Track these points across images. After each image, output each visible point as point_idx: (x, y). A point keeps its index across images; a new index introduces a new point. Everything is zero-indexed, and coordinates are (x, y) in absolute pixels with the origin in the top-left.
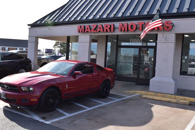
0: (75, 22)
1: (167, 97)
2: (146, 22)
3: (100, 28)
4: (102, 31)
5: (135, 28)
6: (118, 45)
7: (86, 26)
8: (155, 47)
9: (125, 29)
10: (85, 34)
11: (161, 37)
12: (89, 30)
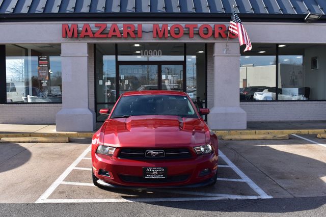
0: (76, 16)
1: (244, 134)
2: (201, 25)
3: (114, 31)
4: (119, 35)
5: (181, 33)
6: (118, 60)
7: (83, 25)
8: (183, 63)
9: (164, 34)
10: (76, 41)
11: (220, 47)
12: (90, 33)
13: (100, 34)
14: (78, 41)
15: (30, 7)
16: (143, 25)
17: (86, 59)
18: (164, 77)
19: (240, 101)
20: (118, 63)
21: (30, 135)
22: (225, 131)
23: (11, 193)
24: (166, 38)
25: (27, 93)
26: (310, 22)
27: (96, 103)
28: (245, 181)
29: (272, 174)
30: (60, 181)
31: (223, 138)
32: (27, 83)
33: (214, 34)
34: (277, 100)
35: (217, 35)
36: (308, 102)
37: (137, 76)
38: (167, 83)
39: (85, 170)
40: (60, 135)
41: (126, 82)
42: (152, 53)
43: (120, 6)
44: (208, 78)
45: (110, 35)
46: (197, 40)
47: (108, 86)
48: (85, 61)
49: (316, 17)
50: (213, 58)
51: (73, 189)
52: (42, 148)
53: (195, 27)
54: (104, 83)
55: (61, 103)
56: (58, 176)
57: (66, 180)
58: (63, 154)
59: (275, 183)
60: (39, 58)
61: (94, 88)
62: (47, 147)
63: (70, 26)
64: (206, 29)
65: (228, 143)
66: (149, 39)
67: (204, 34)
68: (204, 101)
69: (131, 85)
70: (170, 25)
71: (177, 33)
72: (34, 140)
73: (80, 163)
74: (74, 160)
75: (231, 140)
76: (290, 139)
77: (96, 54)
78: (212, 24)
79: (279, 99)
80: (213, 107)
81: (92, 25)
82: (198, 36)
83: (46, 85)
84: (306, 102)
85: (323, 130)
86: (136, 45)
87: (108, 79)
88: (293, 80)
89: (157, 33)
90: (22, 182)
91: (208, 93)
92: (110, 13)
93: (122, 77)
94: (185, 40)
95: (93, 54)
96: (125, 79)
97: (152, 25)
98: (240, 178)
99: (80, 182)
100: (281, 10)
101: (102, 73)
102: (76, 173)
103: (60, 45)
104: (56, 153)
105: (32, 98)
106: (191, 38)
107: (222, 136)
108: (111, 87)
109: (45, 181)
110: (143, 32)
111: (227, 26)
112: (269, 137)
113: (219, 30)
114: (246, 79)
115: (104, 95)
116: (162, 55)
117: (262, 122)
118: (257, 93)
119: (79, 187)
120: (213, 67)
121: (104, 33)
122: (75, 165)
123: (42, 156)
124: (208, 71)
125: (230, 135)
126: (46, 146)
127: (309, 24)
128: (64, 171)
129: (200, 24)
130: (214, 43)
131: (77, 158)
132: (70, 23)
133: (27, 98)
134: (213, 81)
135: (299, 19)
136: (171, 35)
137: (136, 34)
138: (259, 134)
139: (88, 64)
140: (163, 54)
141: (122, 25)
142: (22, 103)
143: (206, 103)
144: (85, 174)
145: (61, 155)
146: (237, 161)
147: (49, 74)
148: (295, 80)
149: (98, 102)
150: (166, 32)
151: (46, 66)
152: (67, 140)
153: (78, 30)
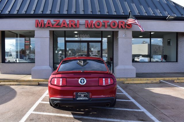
1: (135, 81)
3: (64, 24)
4: (67, 26)
5: (101, 25)
6: (66, 40)
7: (47, 21)
8: (101, 42)
9: (91, 25)
10: (43, 29)
12: (50, 25)
13: (56, 25)
14: (44, 29)
15: (18, 11)
16: (80, 21)
17: (48, 39)
19: (132, 62)
20: (66, 42)
21: (17, 81)
22: (125, 79)
24: (92, 28)
25: (17, 57)
27: (54, 63)
28: (143, 111)
29: (157, 106)
30: (31, 111)
31: (124, 82)
32: (17, 52)
33: (118, 26)
34: (150, 61)
35: (120, 26)
36: (167, 63)
37: (75, 49)
40: (33, 81)
41: (70, 52)
42: (84, 37)
43: (68, 11)
44: (114, 50)
45: (61, 26)
46: (109, 29)
47: (60, 54)
48: (48, 40)
49: (173, 18)
50: (117, 39)
51: (39, 117)
52: (23, 88)
53: (108, 22)
54: (58, 52)
55: (35, 63)
56: (31, 108)
57: (35, 110)
58: (34, 92)
59: (161, 112)
60: (25, 40)
61: (52, 55)
62: (26, 88)
63: (40, 21)
64: (114, 23)
65: (127, 86)
66: (83, 28)
67: (113, 26)
68: (112, 62)
69: (72, 53)
70: (95, 21)
71: (98, 25)
72: (19, 84)
73: (44, 99)
74: (41, 96)
75: (128, 84)
76: (160, 83)
77: (54, 36)
78: (117, 21)
79: (152, 61)
80: (117, 65)
81: (52, 20)
82: (110, 27)
83: (28, 53)
84: (166, 63)
85: (177, 78)
86: (75, 32)
87: (60, 50)
89: (88, 25)
90: (8, 112)
91: (114, 58)
92: (62, 14)
93: (68, 49)
94: (103, 29)
95: (52, 37)
96: (69, 50)
97: (85, 21)
98: (140, 109)
99: (43, 112)
100: (154, 14)
101: (57, 47)
102: (41, 105)
103: (34, 31)
104: (30, 92)
105: (19, 60)
106: (106, 28)
107: (123, 81)
108: (62, 54)
109: (22, 111)
110: (80, 24)
111: (125, 22)
112: (149, 82)
113: (121, 24)
115: (58, 58)
117: (143, 73)
118: (136, 58)
119: (42, 115)
121: (58, 25)
122: (41, 100)
123: (22, 93)
124: (114, 46)
125: (128, 81)
127: (168, 21)
128: (34, 104)
129: (111, 21)
130: (118, 31)
132: (40, 20)
133: (16, 60)
135: (164, 18)
136: (95, 26)
137: (76, 25)
138: (143, 80)
139: (49, 42)
140: (90, 37)
141: (68, 21)
142: (14, 63)
143: (113, 63)
144: (47, 106)
145: (33, 94)
146: (135, 97)
147: (30, 47)
148: (156, 51)
149: (55, 62)
150: (92, 25)
151: (29, 43)
152: (37, 84)
153: (44, 23)
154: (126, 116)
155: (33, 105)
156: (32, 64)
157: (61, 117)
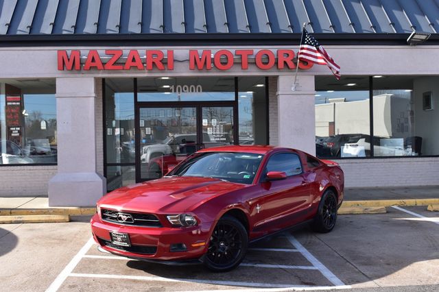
0: (78, 38)
2: (258, 50)
3: (134, 60)
4: (140, 66)
5: (230, 62)
6: (139, 100)
7: (88, 51)
8: (234, 104)
9: (205, 63)
10: (78, 75)
11: (286, 82)
12: (97, 64)
13: (113, 64)
14: (80, 75)
15: (10, 26)
16: (175, 52)
18: (205, 122)
20: (138, 105)
21: (11, 213)
23: (4, 288)
24: (208, 70)
26: (415, 45)
27: (106, 165)
28: (317, 268)
29: (354, 259)
30: (67, 272)
33: (276, 63)
34: (372, 156)
35: (281, 65)
36: (418, 159)
38: (209, 132)
39: (99, 259)
40: (56, 212)
41: (148, 131)
42: (187, 90)
43: (142, 24)
44: (270, 125)
45: (127, 66)
46: (253, 72)
48: (91, 103)
49: (424, 37)
50: (276, 97)
51: (86, 282)
52: (31, 230)
53: (250, 53)
54: (114, 131)
55: (56, 164)
57: (76, 270)
58: (64, 238)
59: (357, 271)
63: (69, 53)
64: (266, 57)
66: (183, 71)
67: (263, 63)
70: (214, 50)
71: (225, 62)
72: (19, 219)
73: (90, 250)
74: (82, 245)
77: (106, 91)
78: (273, 49)
79: (375, 154)
81: (102, 51)
82: (254, 66)
83: (18, 134)
84: (415, 159)
88: (403, 124)
89: (196, 63)
90: (15, 275)
92: (127, 34)
93: (142, 123)
94: (237, 72)
95: (101, 92)
96: (145, 127)
97: (188, 51)
98: (311, 265)
99: (94, 273)
100: (374, 27)
102: (88, 262)
103: (54, 80)
104: (53, 237)
106: (244, 69)
109: (47, 273)
110: (174, 61)
111: (295, 52)
112: (358, 210)
113: (285, 58)
114: (334, 123)
116: (203, 91)
118: (349, 144)
119: (94, 279)
120: (276, 108)
121: (118, 64)
122: (85, 252)
123: (35, 240)
124: (270, 115)
126: (38, 228)
127: (413, 47)
129: (256, 49)
130: (278, 76)
131: (85, 243)
132: (69, 50)
134: (277, 130)
135: (400, 39)
136: (215, 65)
137: (166, 64)
139: (95, 108)
141: (144, 52)
144: (100, 263)
145: (61, 240)
146: (309, 243)
149: (108, 162)
150: (208, 61)
151: (18, 104)
152: (67, 219)
153: (80, 59)
154: (276, 278)
155: (68, 263)
156: (46, 167)
157: (135, 281)
